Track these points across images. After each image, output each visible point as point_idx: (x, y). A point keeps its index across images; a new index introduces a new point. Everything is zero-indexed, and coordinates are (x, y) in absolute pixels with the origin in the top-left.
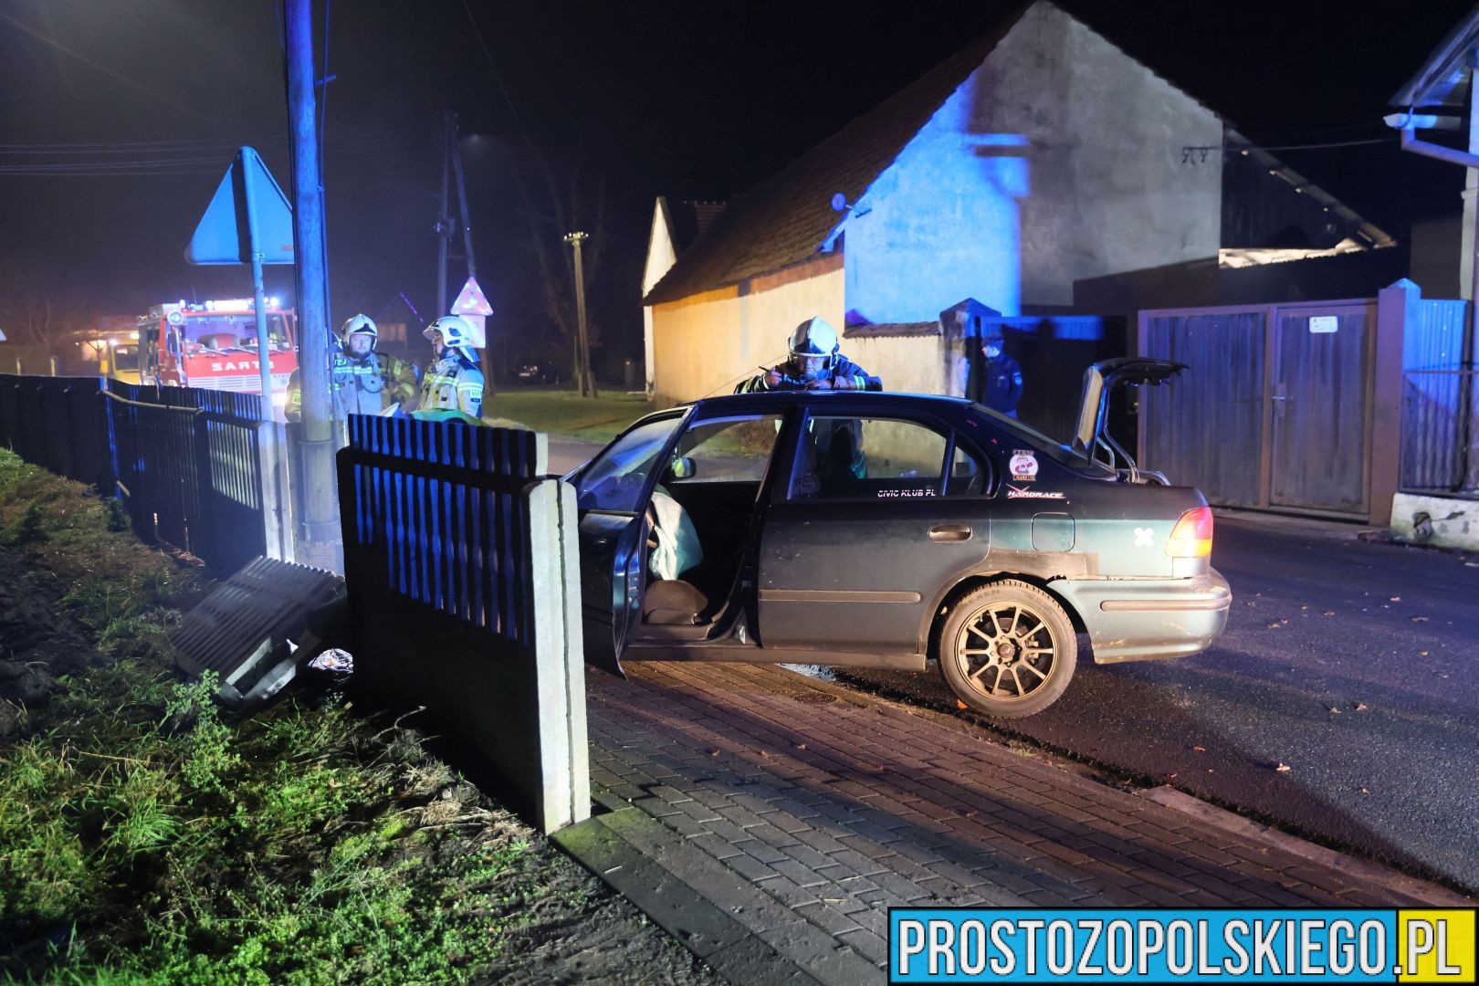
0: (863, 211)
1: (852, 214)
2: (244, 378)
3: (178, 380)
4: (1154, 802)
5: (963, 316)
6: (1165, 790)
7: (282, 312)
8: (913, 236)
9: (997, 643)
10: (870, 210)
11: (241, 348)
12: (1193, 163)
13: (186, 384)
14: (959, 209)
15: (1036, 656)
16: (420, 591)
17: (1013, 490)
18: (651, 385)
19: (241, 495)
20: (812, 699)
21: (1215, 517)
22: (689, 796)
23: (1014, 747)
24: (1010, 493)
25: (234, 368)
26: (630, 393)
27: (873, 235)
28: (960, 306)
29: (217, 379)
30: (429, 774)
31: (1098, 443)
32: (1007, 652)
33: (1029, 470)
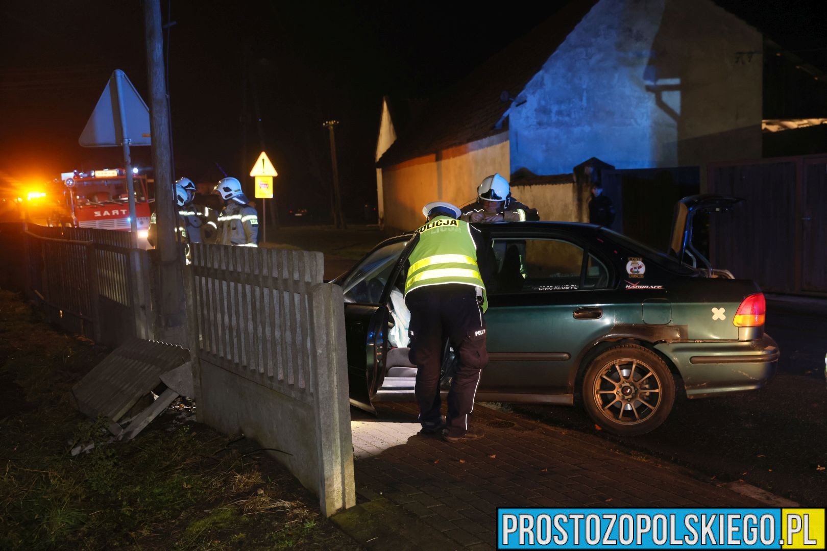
0: (521, 102)
1: (514, 104)
2: (115, 221)
3: (72, 224)
4: (733, 491)
5: (589, 170)
6: (739, 482)
7: (140, 177)
8: (554, 118)
9: (621, 386)
10: (525, 101)
11: (113, 201)
12: (743, 63)
13: (77, 225)
14: (584, 99)
15: (647, 394)
16: (240, 357)
17: (629, 284)
18: (382, 220)
19: (117, 296)
20: (499, 425)
21: (766, 300)
22: (421, 491)
23: (634, 455)
24: (627, 287)
25: (109, 214)
26: (368, 225)
27: (528, 117)
28: (587, 163)
29: (97, 222)
30: (249, 478)
31: (685, 253)
32: (628, 392)
33: (639, 270)
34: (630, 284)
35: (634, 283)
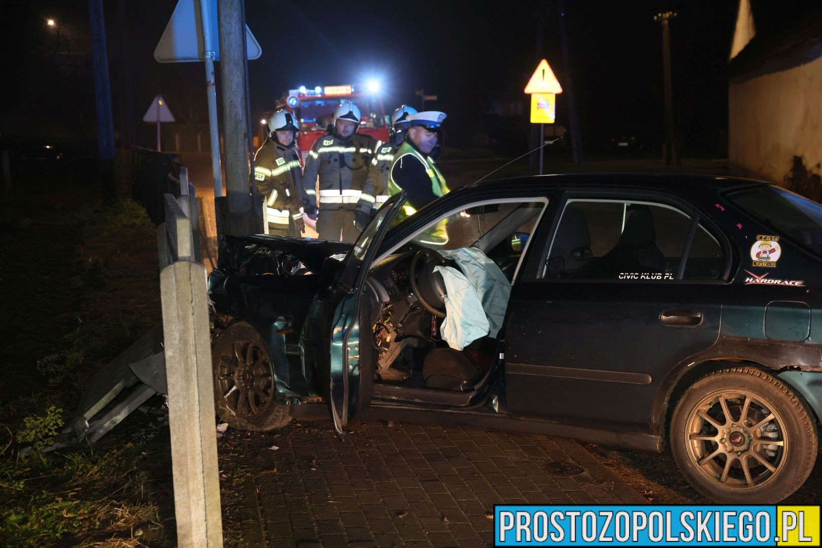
9: (728, 431)
17: (750, 277)
24: (747, 280)
32: (738, 440)
33: (770, 255)
34: (752, 277)
35: (759, 276)
